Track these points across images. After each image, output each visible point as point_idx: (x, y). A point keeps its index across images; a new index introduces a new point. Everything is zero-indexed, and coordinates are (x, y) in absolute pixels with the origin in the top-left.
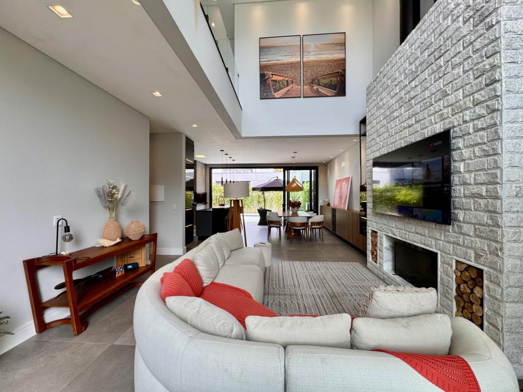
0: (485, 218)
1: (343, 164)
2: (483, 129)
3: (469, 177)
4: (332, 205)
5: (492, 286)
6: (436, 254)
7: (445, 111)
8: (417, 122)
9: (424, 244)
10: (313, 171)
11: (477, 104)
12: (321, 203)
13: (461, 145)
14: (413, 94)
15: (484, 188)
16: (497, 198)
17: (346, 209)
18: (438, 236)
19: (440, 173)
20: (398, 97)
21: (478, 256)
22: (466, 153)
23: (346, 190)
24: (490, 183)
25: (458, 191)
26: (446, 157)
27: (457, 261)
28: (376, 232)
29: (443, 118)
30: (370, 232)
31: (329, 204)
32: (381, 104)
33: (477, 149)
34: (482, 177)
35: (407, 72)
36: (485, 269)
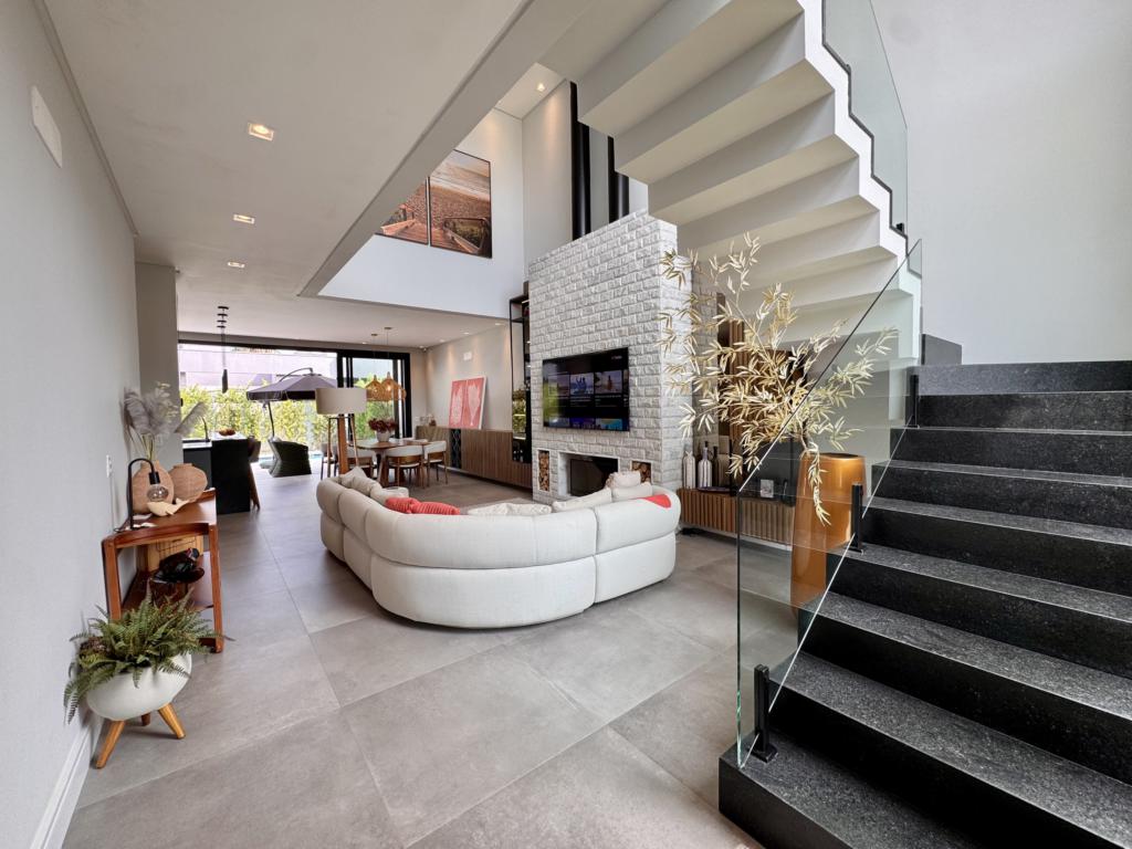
0: (651, 422)
1: (468, 356)
2: (650, 353)
3: (641, 390)
4: (440, 424)
5: (656, 473)
6: (616, 461)
7: (623, 328)
8: (597, 330)
9: (606, 454)
10: (399, 362)
11: (646, 331)
12: (415, 422)
13: (635, 362)
14: (593, 299)
15: (651, 399)
16: (658, 407)
17: (480, 428)
18: (618, 443)
19: (621, 386)
20: (575, 295)
21: (647, 453)
22: (639, 370)
23: (477, 399)
24: (654, 396)
25: (634, 402)
26: (625, 371)
27: (634, 462)
28: (547, 452)
29: (621, 334)
30: (538, 453)
31: (433, 423)
32: (552, 293)
33: (646, 367)
34: (650, 392)
35: (586, 272)
36: (652, 462)
